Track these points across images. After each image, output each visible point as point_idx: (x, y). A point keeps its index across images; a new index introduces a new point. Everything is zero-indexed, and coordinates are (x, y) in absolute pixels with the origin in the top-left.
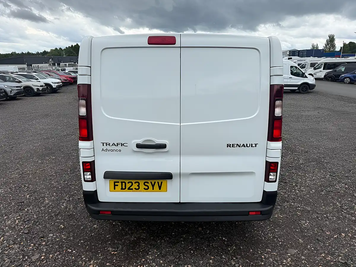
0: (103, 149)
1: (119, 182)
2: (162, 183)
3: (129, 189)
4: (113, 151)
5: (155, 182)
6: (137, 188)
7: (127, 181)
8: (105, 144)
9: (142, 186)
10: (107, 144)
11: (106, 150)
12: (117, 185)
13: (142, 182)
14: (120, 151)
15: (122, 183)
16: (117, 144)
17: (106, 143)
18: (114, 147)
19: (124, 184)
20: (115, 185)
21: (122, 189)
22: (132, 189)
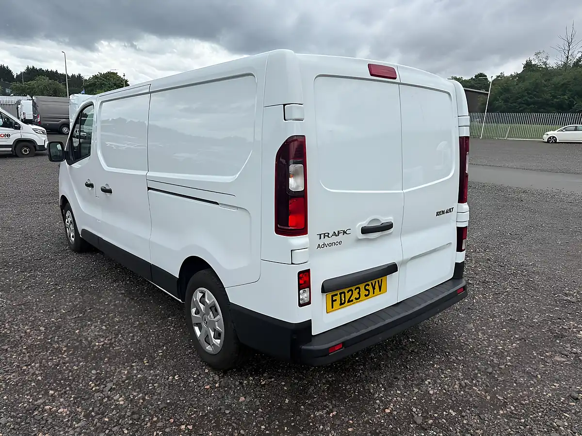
0: (319, 244)
1: (337, 295)
2: (382, 280)
3: (349, 301)
4: (331, 245)
5: (376, 282)
6: (358, 297)
7: (346, 290)
8: (322, 236)
9: (363, 292)
10: (326, 235)
11: (323, 246)
12: (336, 300)
13: (362, 286)
14: (340, 243)
15: (341, 294)
16: (338, 231)
17: (324, 234)
18: (334, 239)
19: (343, 295)
20: (333, 301)
21: (341, 304)
22: (352, 301)
